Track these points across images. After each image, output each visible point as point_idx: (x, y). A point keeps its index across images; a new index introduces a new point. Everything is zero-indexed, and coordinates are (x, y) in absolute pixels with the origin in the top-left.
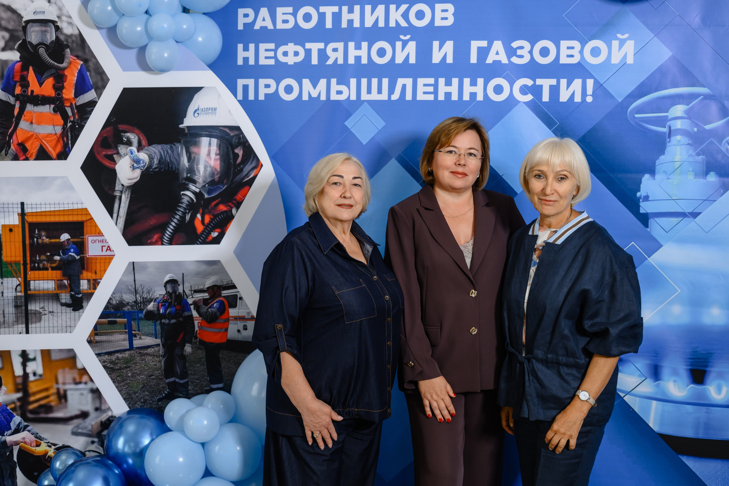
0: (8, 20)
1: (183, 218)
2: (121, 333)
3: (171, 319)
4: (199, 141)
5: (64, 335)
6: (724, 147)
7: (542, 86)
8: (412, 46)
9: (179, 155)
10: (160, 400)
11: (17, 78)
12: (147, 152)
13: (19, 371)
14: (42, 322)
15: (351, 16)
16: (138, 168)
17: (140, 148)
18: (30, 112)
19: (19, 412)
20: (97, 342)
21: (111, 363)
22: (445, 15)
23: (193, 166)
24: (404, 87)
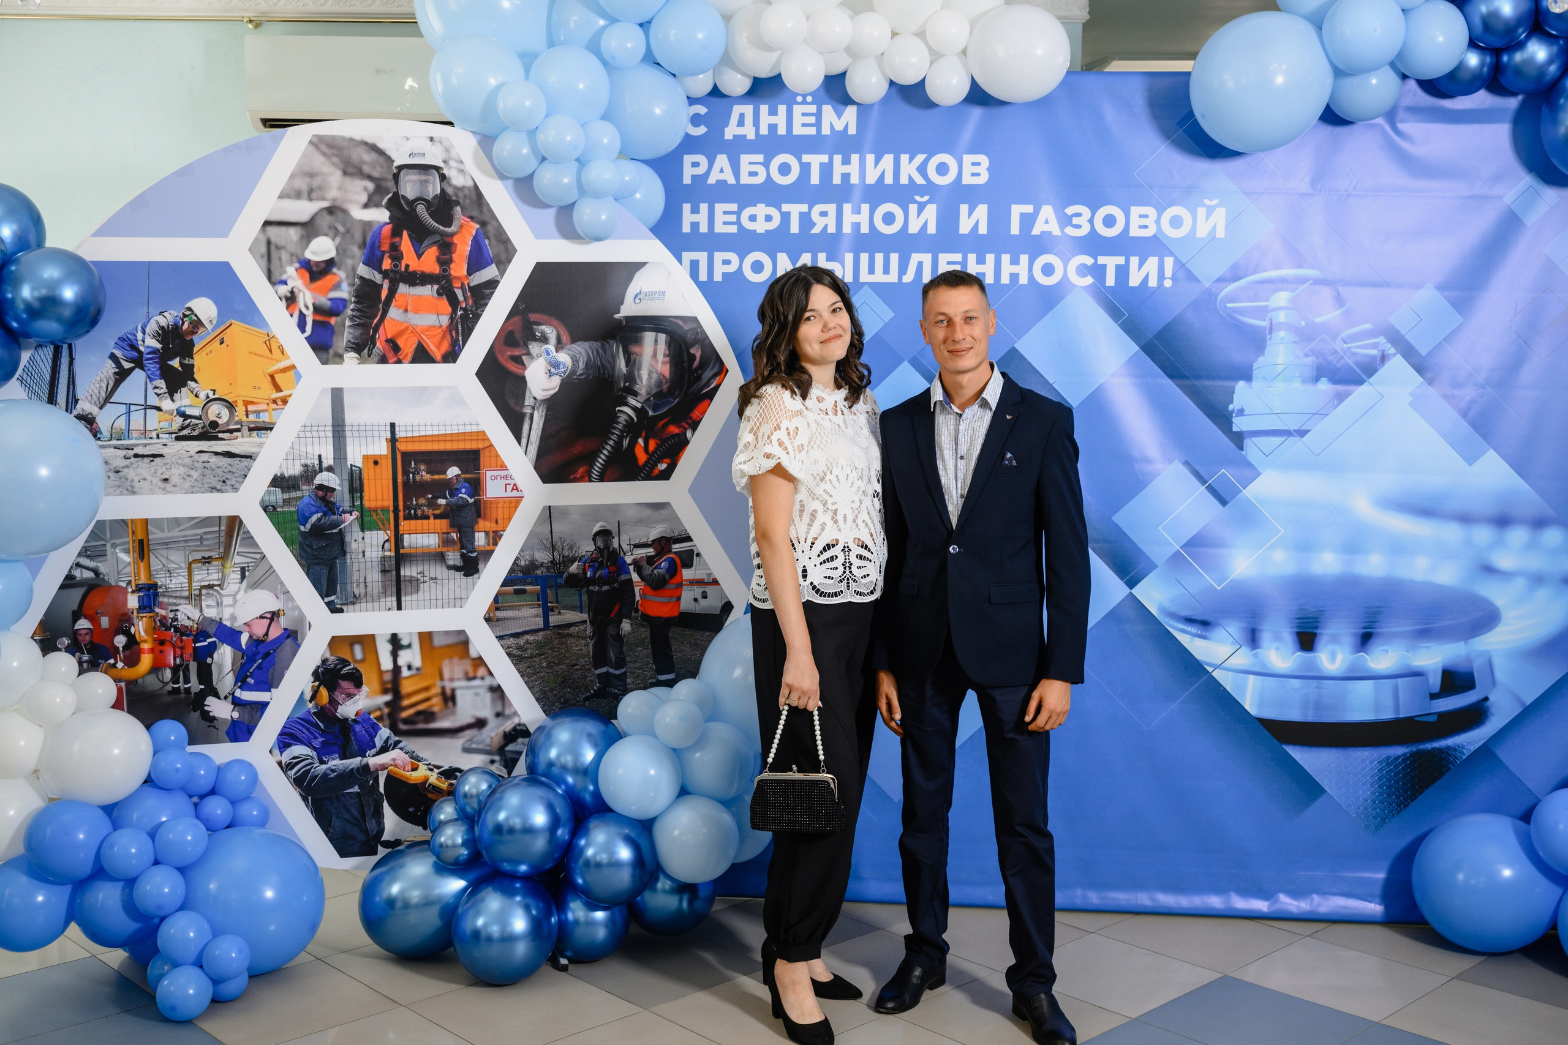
0: (373, 165)
1: (619, 443)
2: (532, 606)
3: (603, 585)
4: (641, 337)
5: (452, 610)
6: (1338, 345)
7: (1105, 265)
8: (931, 212)
9: (614, 357)
10: (587, 699)
11: (385, 247)
12: (569, 352)
13: (387, 664)
14: (421, 593)
15: (846, 169)
16: (557, 374)
17: (559, 346)
18: (404, 295)
19: (387, 722)
20: (498, 620)
21: (518, 649)
22: (976, 169)
23: (633, 371)
24: (920, 265)
